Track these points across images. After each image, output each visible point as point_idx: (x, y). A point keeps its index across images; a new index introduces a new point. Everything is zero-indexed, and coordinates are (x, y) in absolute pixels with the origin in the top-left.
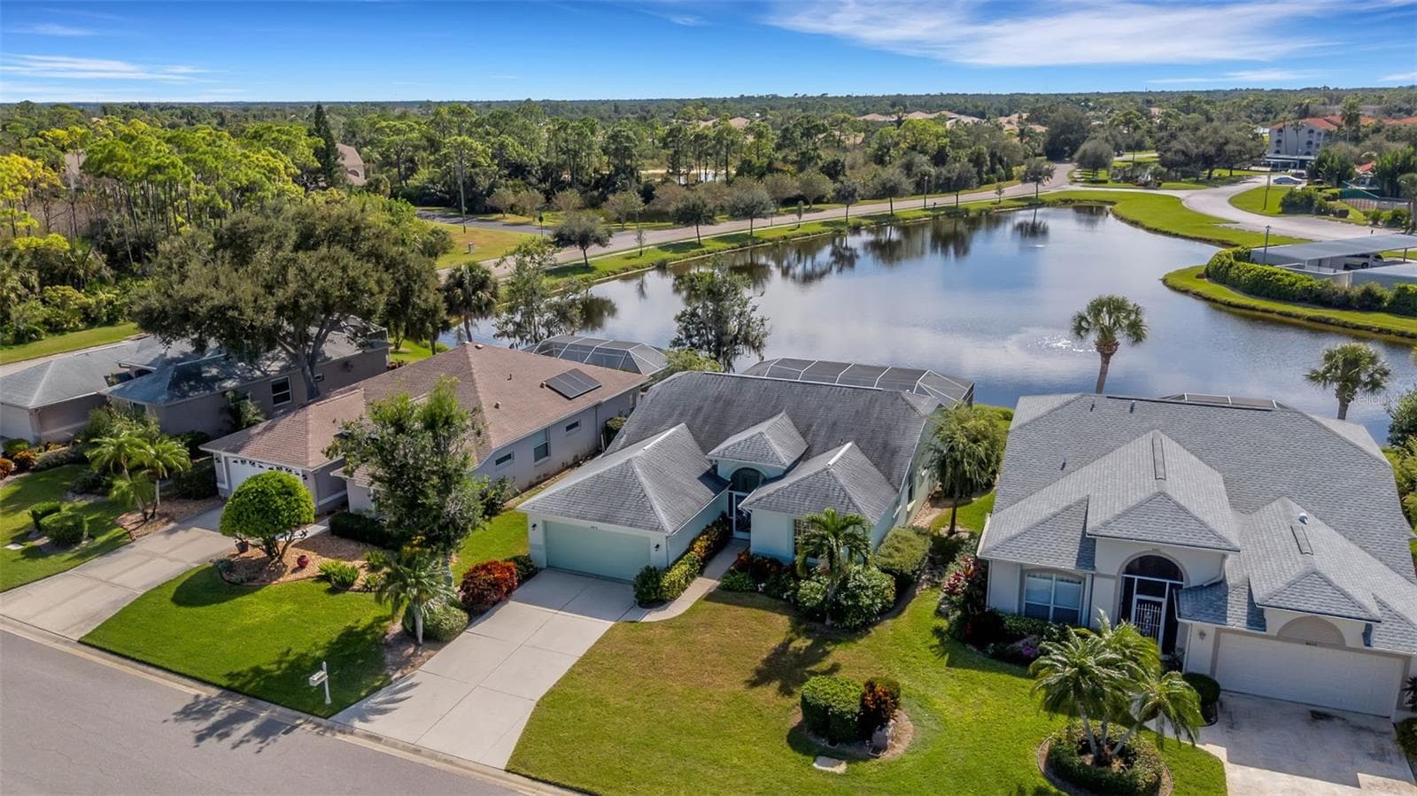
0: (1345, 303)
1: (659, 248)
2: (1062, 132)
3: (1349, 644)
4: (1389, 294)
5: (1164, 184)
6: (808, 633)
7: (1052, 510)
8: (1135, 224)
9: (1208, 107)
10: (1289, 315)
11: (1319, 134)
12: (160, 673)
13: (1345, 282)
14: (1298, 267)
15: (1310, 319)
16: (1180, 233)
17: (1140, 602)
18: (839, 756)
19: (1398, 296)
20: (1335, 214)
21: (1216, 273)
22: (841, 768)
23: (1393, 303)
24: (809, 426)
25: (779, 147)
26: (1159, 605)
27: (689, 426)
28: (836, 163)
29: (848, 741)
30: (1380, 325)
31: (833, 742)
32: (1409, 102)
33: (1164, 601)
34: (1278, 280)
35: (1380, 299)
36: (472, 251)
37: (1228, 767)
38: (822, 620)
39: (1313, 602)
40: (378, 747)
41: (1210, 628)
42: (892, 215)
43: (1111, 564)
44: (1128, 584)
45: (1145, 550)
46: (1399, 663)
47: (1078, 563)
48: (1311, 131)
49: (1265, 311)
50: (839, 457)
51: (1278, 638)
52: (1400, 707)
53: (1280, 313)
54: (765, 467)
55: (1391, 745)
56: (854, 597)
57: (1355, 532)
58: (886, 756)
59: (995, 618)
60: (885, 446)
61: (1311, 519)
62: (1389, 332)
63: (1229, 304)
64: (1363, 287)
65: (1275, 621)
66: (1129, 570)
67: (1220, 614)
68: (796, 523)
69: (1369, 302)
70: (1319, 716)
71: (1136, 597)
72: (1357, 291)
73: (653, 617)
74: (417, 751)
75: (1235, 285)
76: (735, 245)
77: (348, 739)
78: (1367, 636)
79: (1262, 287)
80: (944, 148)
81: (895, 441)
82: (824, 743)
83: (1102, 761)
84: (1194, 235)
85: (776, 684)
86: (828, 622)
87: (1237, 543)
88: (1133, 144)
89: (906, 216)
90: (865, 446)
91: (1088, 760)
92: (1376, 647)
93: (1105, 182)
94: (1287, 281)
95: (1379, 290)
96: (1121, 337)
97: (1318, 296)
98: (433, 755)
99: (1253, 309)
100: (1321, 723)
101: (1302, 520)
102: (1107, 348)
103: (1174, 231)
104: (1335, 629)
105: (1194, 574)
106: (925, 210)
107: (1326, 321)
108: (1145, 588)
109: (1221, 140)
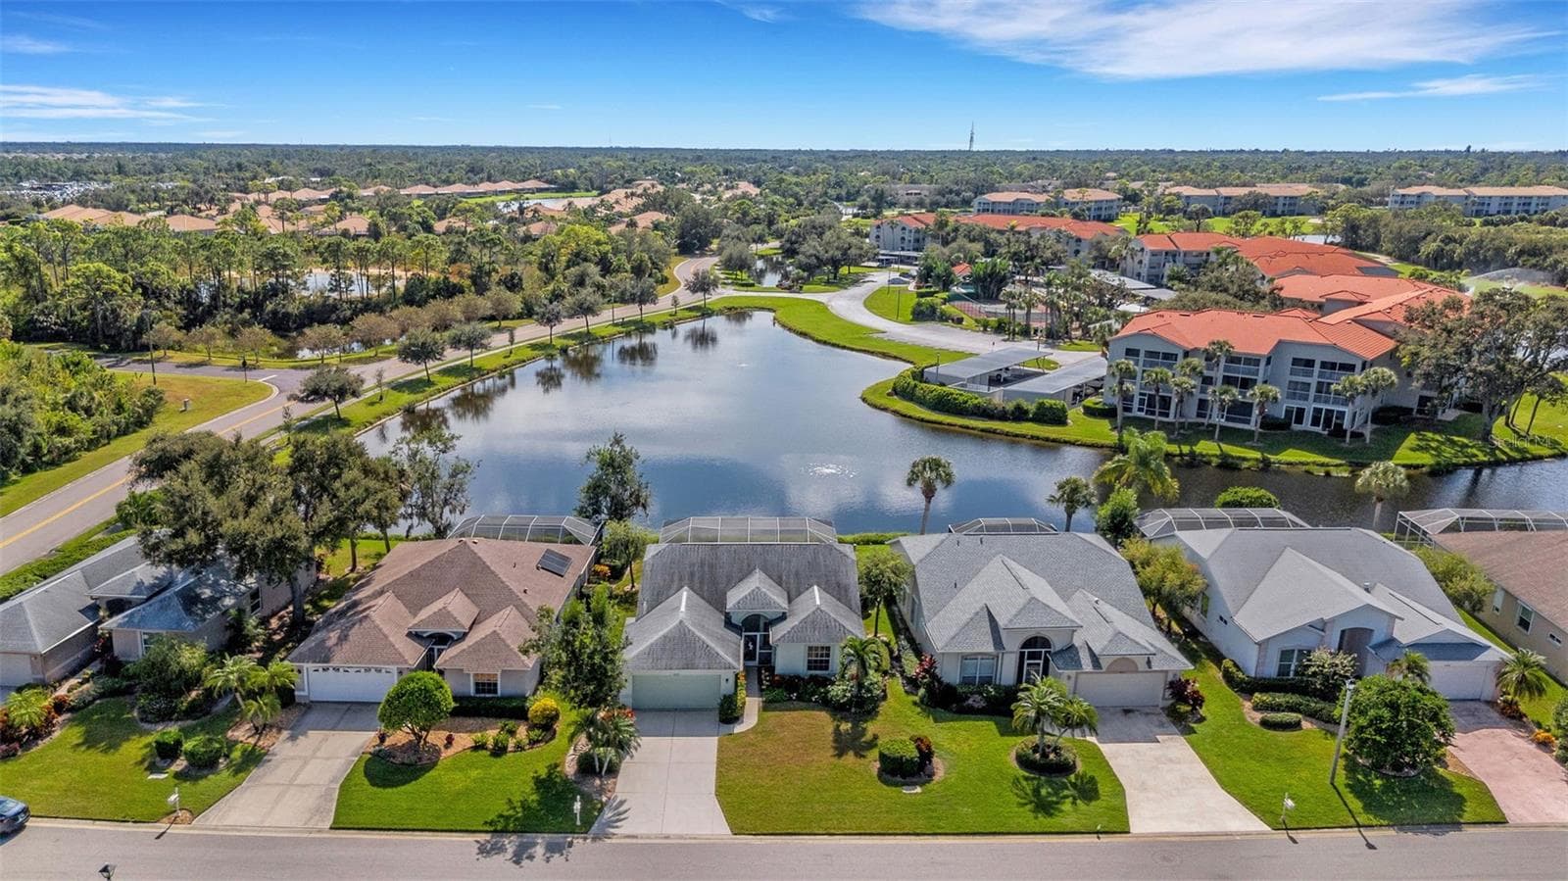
0: (1003, 416)
1: (394, 388)
2: (694, 227)
3: (1140, 669)
4: (1032, 408)
5: (805, 287)
6: (845, 719)
7: (968, 616)
8: (804, 335)
9: (797, 189)
10: (967, 428)
11: (910, 231)
12: (427, 833)
13: (997, 397)
14: (962, 385)
15: (983, 430)
16: (848, 345)
17: (1029, 665)
18: (915, 784)
19: (1038, 409)
20: (953, 320)
21: (901, 391)
22: (919, 790)
23: (1035, 414)
24: (780, 577)
25: (453, 261)
26: (1039, 664)
27: (692, 588)
28: (513, 276)
29: (912, 775)
30: (1031, 433)
31: (904, 777)
32: (957, 183)
33: (1041, 662)
34: (955, 399)
35: (1026, 412)
36: (189, 409)
37: (1100, 746)
38: (849, 710)
39: (1124, 650)
40: (634, 841)
41: (1072, 673)
42: (588, 333)
43: (1013, 645)
44: (1022, 654)
45: (1032, 634)
46: (1162, 675)
47: (996, 648)
48: (904, 229)
49: (949, 424)
50: (816, 596)
51: (1108, 671)
52: (1164, 698)
53: (961, 426)
54: (770, 613)
55: (1164, 719)
56: (869, 691)
57: (1121, 605)
58: (936, 778)
59: (949, 689)
60: (839, 585)
61: (1100, 602)
62: (1038, 438)
63: (922, 420)
64: (1015, 403)
65: (1105, 663)
66: (1025, 646)
67: (1078, 664)
68: (810, 648)
69: (1019, 415)
70: (1127, 712)
71: (1026, 662)
72: (1010, 406)
73: (738, 729)
74: (667, 837)
75: (921, 402)
76: (464, 379)
77: (614, 841)
78: (1149, 662)
79: (943, 404)
80: (606, 253)
81: (844, 581)
82: (899, 779)
83: (1045, 755)
84: (858, 347)
85: (851, 753)
86: (853, 710)
87: (1079, 622)
88: (756, 238)
89: (603, 334)
90: (826, 588)
91: (1038, 756)
92: (1154, 668)
93: (752, 285)
94: (961, 399)
95: (1026, 405)
96: (939, 485)
97: (985, 410)
98: (681, 837)
99: (940, 423)
100: (1131, 715)
101: (1097, 602)
102: (929, 492)
103: (842, 344)
104: (1133, 662)
105: (1058, 644)
106: (616, 325)
107: (994, 432)
108: (1032, 656)
109: (846, 246)
